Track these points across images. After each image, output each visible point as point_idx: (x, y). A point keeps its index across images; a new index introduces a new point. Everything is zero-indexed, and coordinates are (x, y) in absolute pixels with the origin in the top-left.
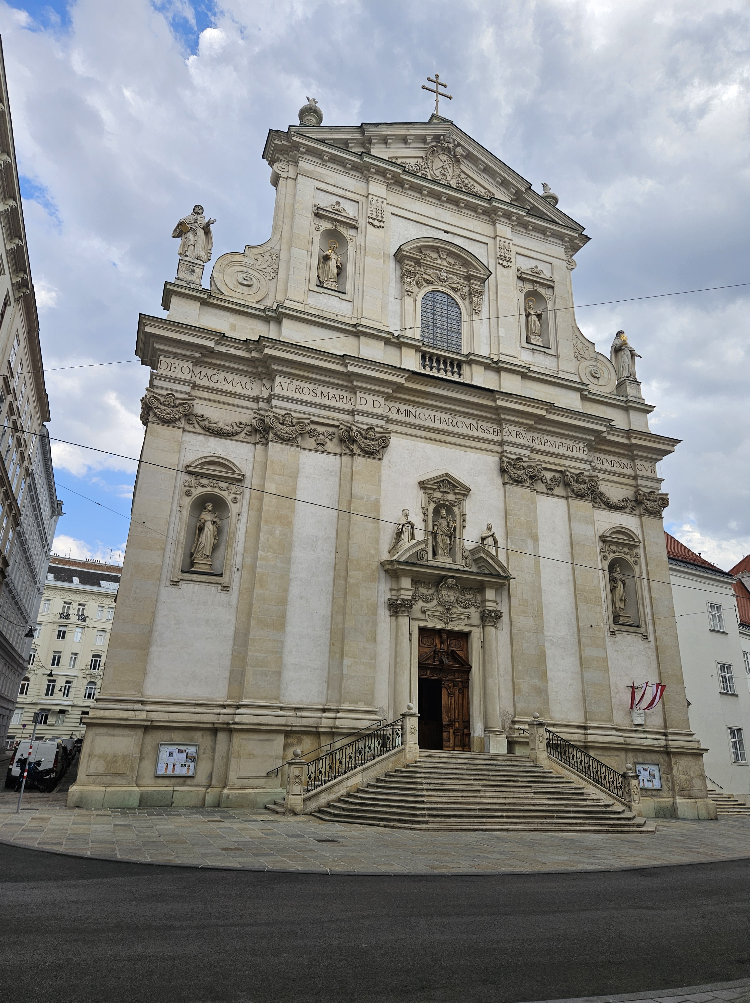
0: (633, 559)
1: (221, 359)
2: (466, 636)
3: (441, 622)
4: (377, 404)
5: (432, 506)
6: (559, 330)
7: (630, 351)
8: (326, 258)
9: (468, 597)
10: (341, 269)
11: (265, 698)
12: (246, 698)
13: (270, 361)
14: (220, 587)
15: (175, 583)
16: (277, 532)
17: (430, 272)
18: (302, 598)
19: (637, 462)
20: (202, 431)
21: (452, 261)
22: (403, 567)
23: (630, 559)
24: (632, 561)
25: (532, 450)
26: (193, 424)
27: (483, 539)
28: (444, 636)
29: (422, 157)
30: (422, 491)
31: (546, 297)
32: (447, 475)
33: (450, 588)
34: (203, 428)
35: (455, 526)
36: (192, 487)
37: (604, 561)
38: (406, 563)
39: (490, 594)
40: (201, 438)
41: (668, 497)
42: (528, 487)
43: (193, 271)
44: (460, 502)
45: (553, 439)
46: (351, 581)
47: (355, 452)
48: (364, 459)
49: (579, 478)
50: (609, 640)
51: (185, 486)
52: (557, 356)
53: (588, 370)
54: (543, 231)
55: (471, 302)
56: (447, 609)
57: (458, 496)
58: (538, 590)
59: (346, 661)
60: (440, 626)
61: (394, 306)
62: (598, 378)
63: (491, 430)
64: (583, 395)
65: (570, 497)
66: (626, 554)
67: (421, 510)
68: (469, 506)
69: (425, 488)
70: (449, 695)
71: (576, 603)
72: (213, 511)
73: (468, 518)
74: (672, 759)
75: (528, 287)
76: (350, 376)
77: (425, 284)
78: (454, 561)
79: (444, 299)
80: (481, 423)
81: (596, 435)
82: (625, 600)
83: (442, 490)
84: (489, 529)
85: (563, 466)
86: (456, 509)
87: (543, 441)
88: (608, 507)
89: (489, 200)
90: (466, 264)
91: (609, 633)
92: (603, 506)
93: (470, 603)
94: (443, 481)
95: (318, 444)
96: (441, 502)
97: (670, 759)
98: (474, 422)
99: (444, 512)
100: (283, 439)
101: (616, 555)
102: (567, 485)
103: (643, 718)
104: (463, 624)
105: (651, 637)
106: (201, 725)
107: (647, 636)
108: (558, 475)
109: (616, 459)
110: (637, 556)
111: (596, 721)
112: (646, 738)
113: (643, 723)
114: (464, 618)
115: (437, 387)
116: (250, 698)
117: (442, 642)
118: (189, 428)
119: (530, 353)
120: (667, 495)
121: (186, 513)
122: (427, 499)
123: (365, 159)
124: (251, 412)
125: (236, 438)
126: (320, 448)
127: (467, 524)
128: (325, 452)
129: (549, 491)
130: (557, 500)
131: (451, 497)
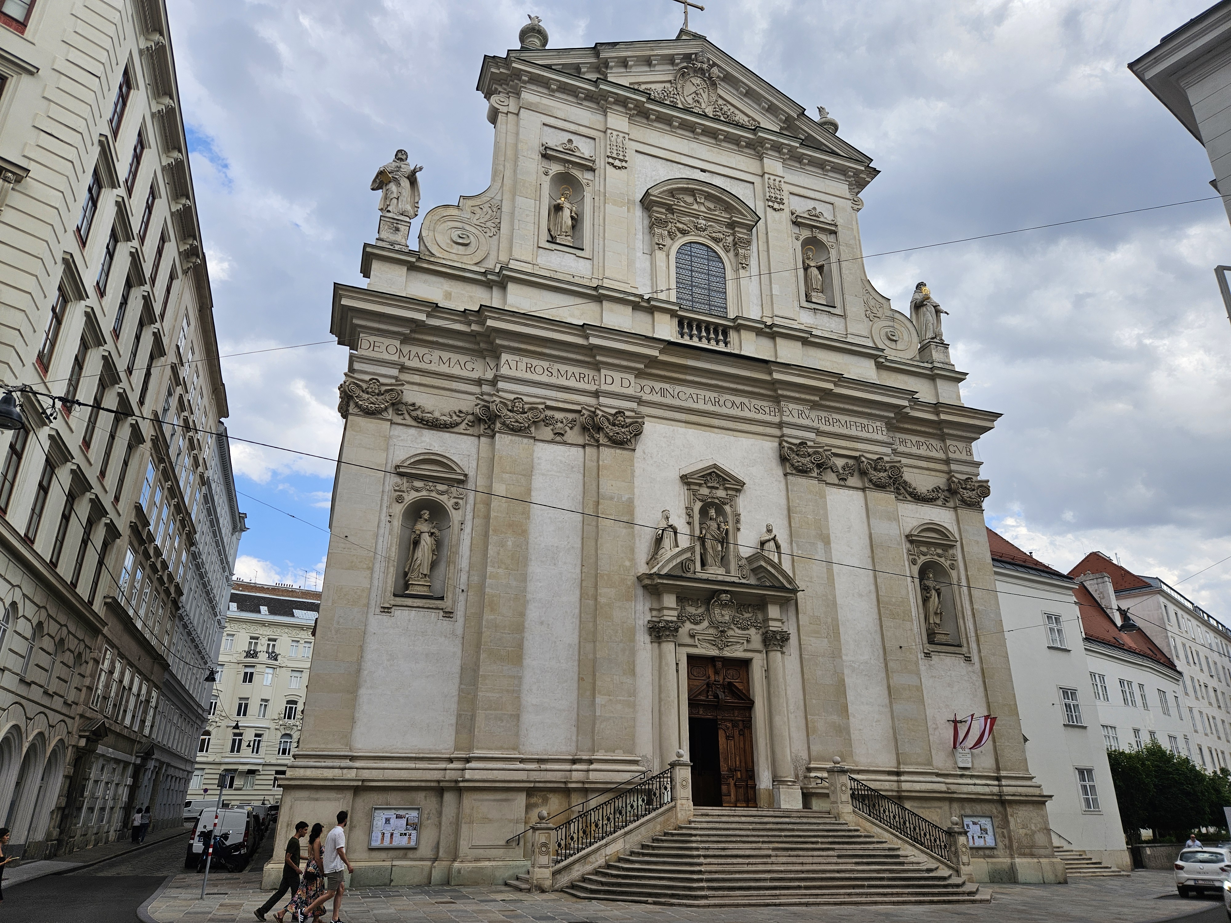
0: (949, 562)
1: (434, 335)
2: (746, 663)
3: (714, 647)
4: (626, 383)
5: (698, 505)
6: (845, 285)
7: (934, 307)
8: (558, 208)
9: (747, 615)
10: (576, 221)
11: (501, 748)
12: (477, 749)
13: (493, 334)
14: (441, 613)
15: (386, 610)
16: (510, 543)
17: (685, 219)
18: (542, 623)
19: (948, 442)
20: (414, 423)
21: (712, 206)
22: (665, 582)
23: (945, 563)
24: (947, 565)
25: (819, 432)
26: (402, 414)
27: (763, 544)
28: (719, 664)
29: (670, 81)
30: (686, 488)
31: (828, 244)
32: (715, 466)
33: (724, 606)
34: (415, 419)
35: (727, 529)
36: (403, 491)
37: (913, 566)
38: (668, 576)
39: (773, 611)
40: (412, 431)
41: (989, 484)
42: (816, 478)
43: (397, 229)
44: (731, 498)
45: (843, 418)
46: (602, 600)
47: (601, 442)
48: (612, 450)
49: (877, 464)
50: (923, 665)
51: (395, 491)
52: (844, 316)
53: (883, 332)
54: (821, 165)
55: (737, 255)
56: (722, 631)
57: (730, 492)
58: (832, 605)
59: (599, 700)
60: (714, 652)
61: (642, 262)
62: (896, 341)
63: (767, 410)
64: (879, 362)
65: (868, 488)
66: (939, 556)
67: (684, 511)
68: (743, 503)
69: (688, 484)
70: (727, 738)
71: (880, 619)
72: (430, 520)
73: (742, 518)
74: (1008, 809)
75: (806, 233)
76: (592, 350)
77: (679, 235)
78: (728, 572)
79: (703, 252)
80: (754, 402)
81: (897, 411)
82: (941, 613)
83: (709, 485)
84: (769, 531)
85: (856, 450)
86: (727, 508)
87: (831, 421)
88: (915, 499)
89: (754, 130)
90: (728, 208)
91: (923, 655)
92: (909, 498)
93: (749, 623)
94: (710, 474)
95: (555, 434)
96: (709, 500)
97: (1005, 809)
98: (746, 400)
99: (712, 512)
100: (512, 430)
101: (928, 558)
102: (863, 473)
103: (970, 760)
104: (741, 649)
105: (975, 658)
106: (423, 784)
107: (970, 657)
108: (851, 462)
109: (922, 440)
110: (953, 558)
111: (911, 764)
112: (975, 785)
113: (969, 765)
114: (742, 641)
115: (698, 359)
116: (482, 748)
117: (716, 673)
118: (398, 419)
119: (811, 313)
120: (988, 481)
121: (397, 523)
122: (692, 497)
123: (601, 86)
124: (472, 398)
125: (456, 430)
126: (558, 439)
127: (742, 526)
128: (565, 443)
129: (842, 482)
130: (851, 492)
131: (721, 493)
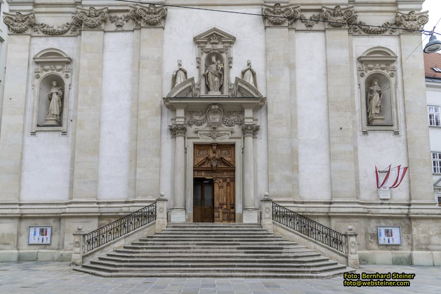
0: (389, 72)
2: (233, 146)
3: (210, 138)
5: (205, 56)
9: (232, 118)
14: (61, 133)
15: (33, 134)
20: (44, 35)
23: (386, 73)
24: (388, 75)
26: (37, 31)
28: (215, 147)
30: (197, 46)
32: (215, 29)
33: (215, 112)
34: (44, 32)
36: (39, 72)
37: (361, 78)
39: (248, 113)
40: (43, 39)
42: (286, 27)
44: (227, 49)
46: (141, 117)
47: (142, 26)
48: (149, 30)
49: (335, 12)
51: (35, 72)
56: (214, 128)
57: (225, 45)
60: (210, 140)
65: (327, 29)
66: (383, 69)
67: (195, 60)
68: (235, 52)
69: (198, 43)
70: (220, 187)
73: (234, 60)
74: (413, 222)
78: (222, 93)
82: (380, 106)
83: (211, 42)
86: (224, 55)
88: (368, 33)
91: (362, 133)
93: (233, 122)
94: (212, 35)
95: (117, 26)
96: (212, 52)
97: (411, 223)
99: (214, 59)
100: (90, 27)
101: (374, 71)
102: (325, 20)
104: (228, 137)
105: (402, 133)
107: (398, 132)
108: (316, 13)
110: (394, 70)
111: (341, 197)
112: (390, 208)
114: (228, 133)
116: (77, 198)
117: (214, 152)
118: (35, 34)
120: (427, 12)
121: (37, 89)
122: (201, 51)
124: (72, 15)
126: (119, 29)
127: (233, 65)
129: (309, 28)
130: (316, 34)
131: (220, 46)
